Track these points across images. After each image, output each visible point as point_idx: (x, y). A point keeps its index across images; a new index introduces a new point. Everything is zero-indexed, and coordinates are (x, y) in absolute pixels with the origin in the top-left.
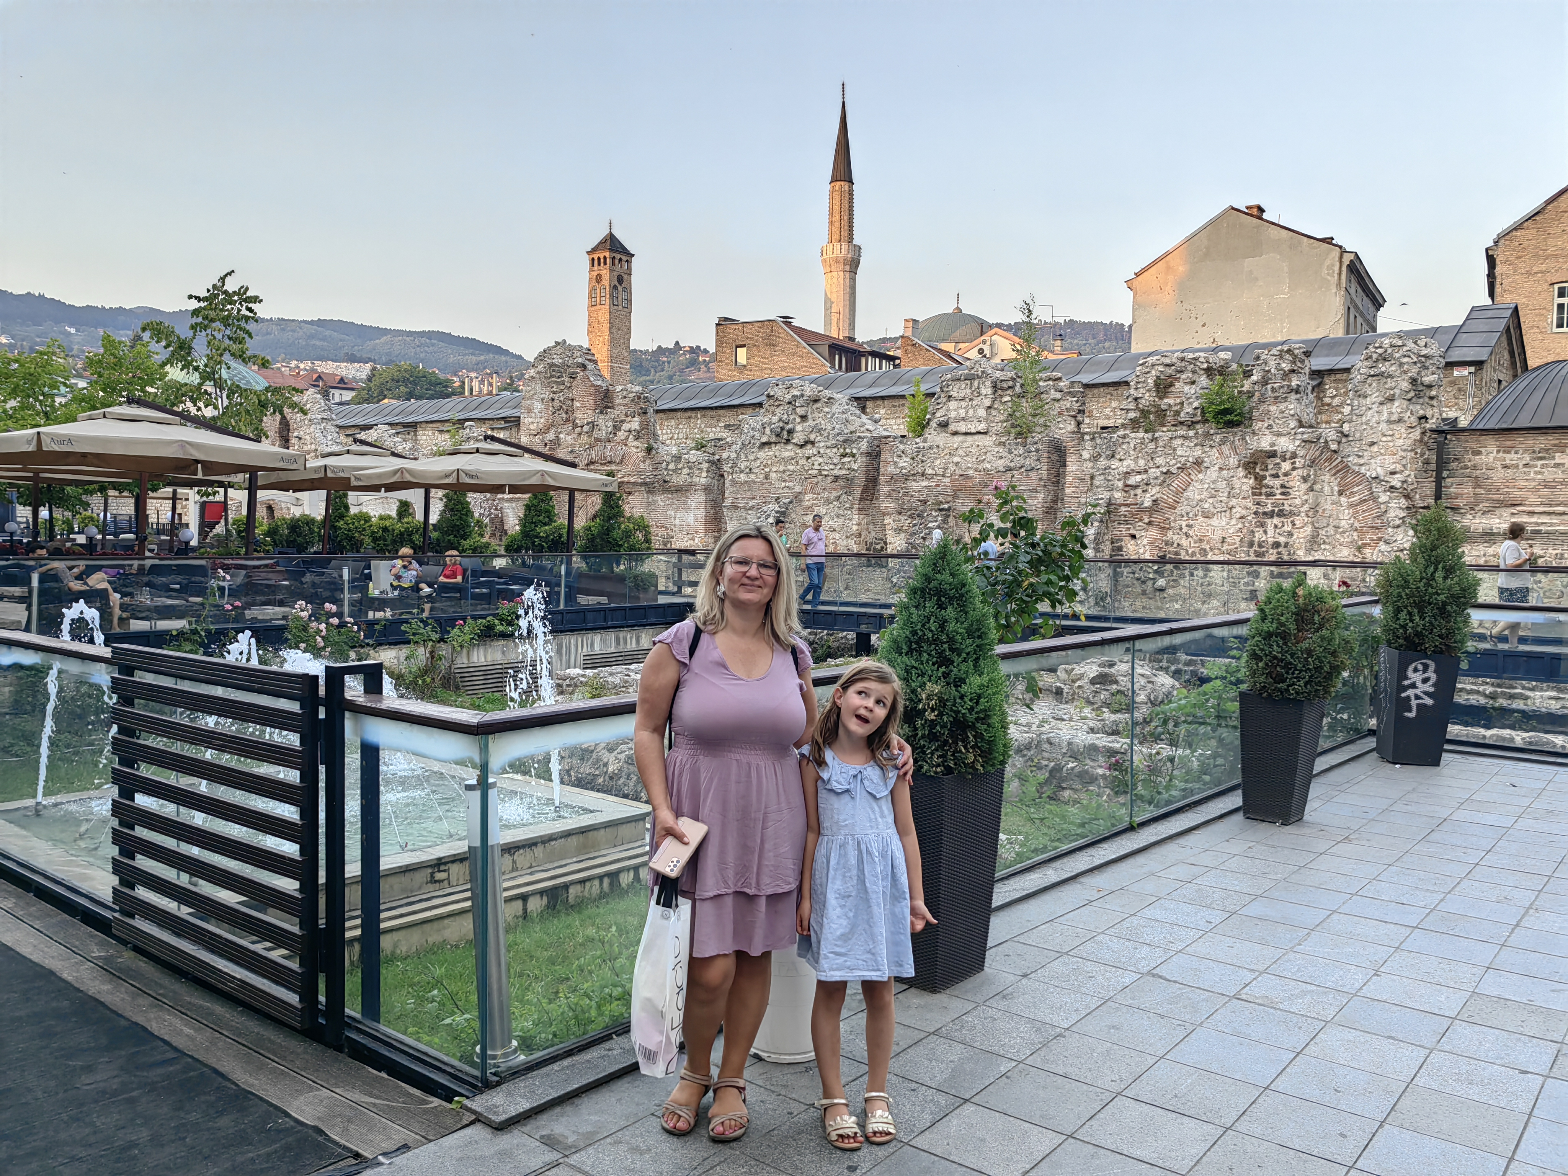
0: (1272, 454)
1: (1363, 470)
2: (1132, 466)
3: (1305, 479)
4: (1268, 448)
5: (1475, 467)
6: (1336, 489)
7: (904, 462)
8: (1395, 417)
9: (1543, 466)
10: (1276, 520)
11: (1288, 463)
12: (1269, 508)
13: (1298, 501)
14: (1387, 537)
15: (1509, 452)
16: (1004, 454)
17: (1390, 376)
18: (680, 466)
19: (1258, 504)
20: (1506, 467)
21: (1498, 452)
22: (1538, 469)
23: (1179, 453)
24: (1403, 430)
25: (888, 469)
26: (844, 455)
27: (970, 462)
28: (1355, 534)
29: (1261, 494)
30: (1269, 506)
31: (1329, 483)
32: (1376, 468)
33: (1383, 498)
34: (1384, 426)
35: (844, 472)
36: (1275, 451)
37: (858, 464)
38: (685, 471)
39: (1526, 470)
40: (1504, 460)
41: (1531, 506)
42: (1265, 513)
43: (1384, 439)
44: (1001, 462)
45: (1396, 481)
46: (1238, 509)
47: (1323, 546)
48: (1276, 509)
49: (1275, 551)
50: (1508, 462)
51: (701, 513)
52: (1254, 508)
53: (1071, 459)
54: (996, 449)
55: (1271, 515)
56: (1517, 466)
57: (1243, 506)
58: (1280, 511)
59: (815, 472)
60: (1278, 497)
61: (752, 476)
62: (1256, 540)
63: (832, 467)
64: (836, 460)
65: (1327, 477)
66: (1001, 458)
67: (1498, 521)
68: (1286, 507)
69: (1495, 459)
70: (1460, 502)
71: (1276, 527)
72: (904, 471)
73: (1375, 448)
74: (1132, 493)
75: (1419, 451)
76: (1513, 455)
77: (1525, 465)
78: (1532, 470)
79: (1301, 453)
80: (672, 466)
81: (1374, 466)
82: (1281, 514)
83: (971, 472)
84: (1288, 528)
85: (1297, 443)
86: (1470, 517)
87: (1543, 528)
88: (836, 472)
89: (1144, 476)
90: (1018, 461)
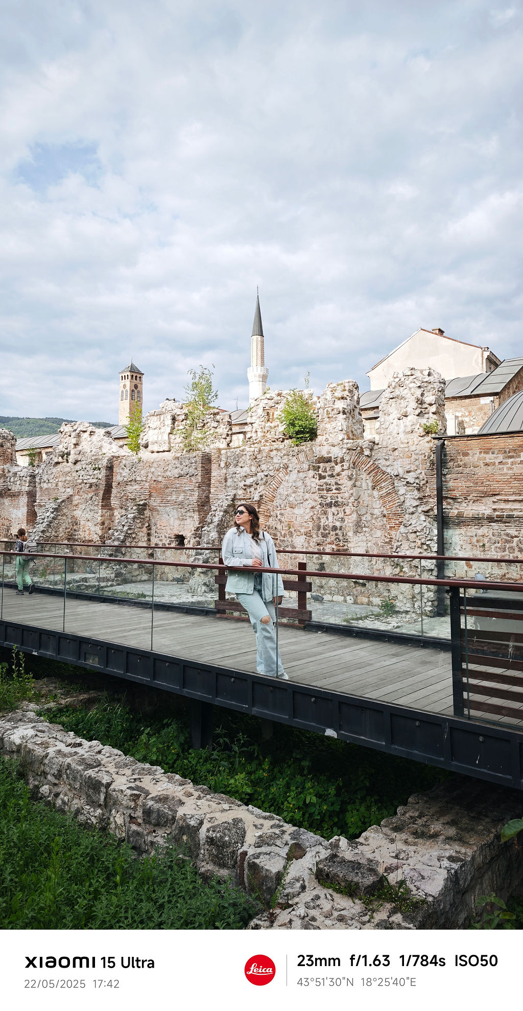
0: (329, 460)
1: (389, 470)
2: (249, 472)
3: (350, 479)
4: (326, 456)
5: (465, 465)
6: (370, 484)
7: (125, 473)
8: (409, 429)
9: (512, 463)
10: (334, 509)
11: (340, 465)
12: (329, 500)
13: (347, 495)
14: (405, 522)
15: (487, 453)
16: (178, 465)
17: (403, 398)
18: (16, 480)
19: (322, 497)
20: (487, 464)
21: (480, 453)
22: (509, 465)
23: (275, 461)
24: (415, 439)
25: (117, 478)
26: (94, 469)
27: (159, 472)
28: (385, 519)
29: (323, 490)
30: (329, 498)
31: (366, 481)
32: (397, 468)
33: (402, 491)
34: (402, 435)
35: (95, 481)
36: (330, 457)
37: (102, 474)
38: (18, 483)
39: (501, 466)
40: (485, 459)
41: (506, 495)
42: (327, 504)
43: (402, 446)
44: (176, 471)
45: (411, 478)
46: (310, 501)
47: (364, 529)
48: (333, 501)
49: (334, 533)
50: (488, 461)
51: (24, 510)
52: (320, 500)
53: (214, 467)
54: (174, 462)
55: (330, 505)
56: (494, 464)
57: (313, 500)
58: (336, 502)
59: (80, 481)
60: (334, 491)
61: (50, 485)
62: (322, 525)
63: (89, 477)
64: (91, 473)
65: (364, 476)
66: (176, 468)
67: (484, 508)
68: (340, 499)
69: (479, 459)
70: (457, 493)
71: (334, 514)
72: (125, 479)
73: (396, 453)
74: (248, 490)
75: (427, 454)
76: (491, 455)
77: (500, 463)
78: (505, 467)
79: (347, 458)
80: (12, 480)
81: (396, 467)
82: (336, 504)
83: (160, 479)
84: (341, 515)
85: (344, 450)
86: (465, 505)
87: (516, 513)
88: (91, 481)
89: (254, 478)
90: (186, 469)
